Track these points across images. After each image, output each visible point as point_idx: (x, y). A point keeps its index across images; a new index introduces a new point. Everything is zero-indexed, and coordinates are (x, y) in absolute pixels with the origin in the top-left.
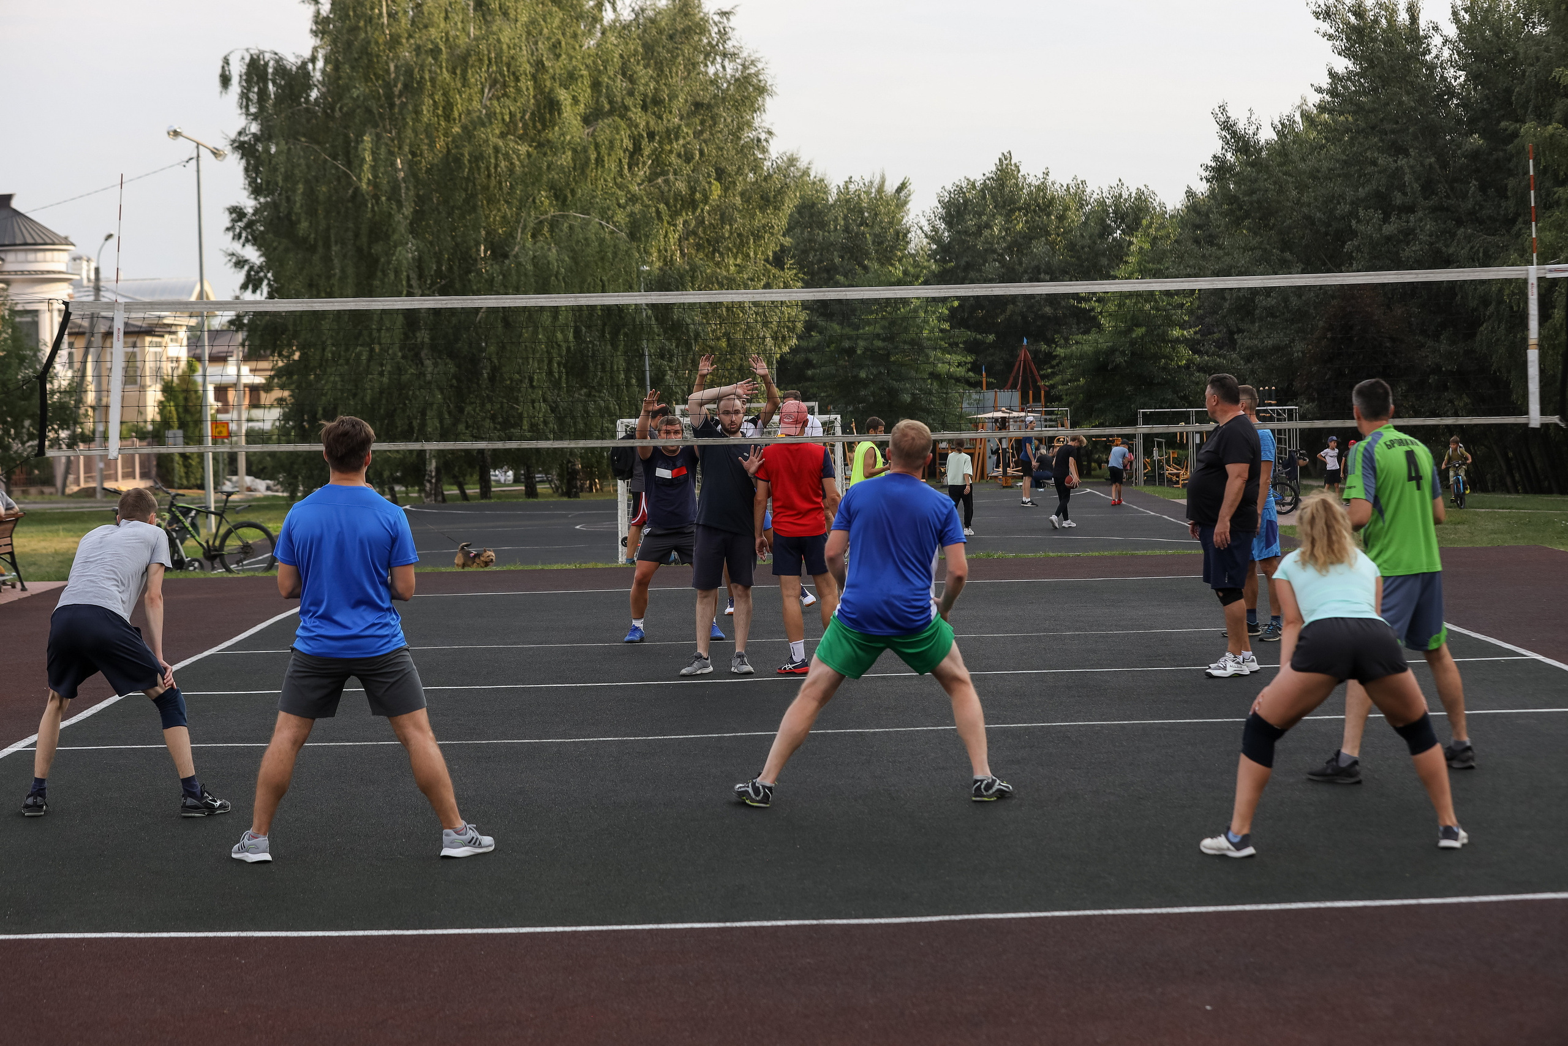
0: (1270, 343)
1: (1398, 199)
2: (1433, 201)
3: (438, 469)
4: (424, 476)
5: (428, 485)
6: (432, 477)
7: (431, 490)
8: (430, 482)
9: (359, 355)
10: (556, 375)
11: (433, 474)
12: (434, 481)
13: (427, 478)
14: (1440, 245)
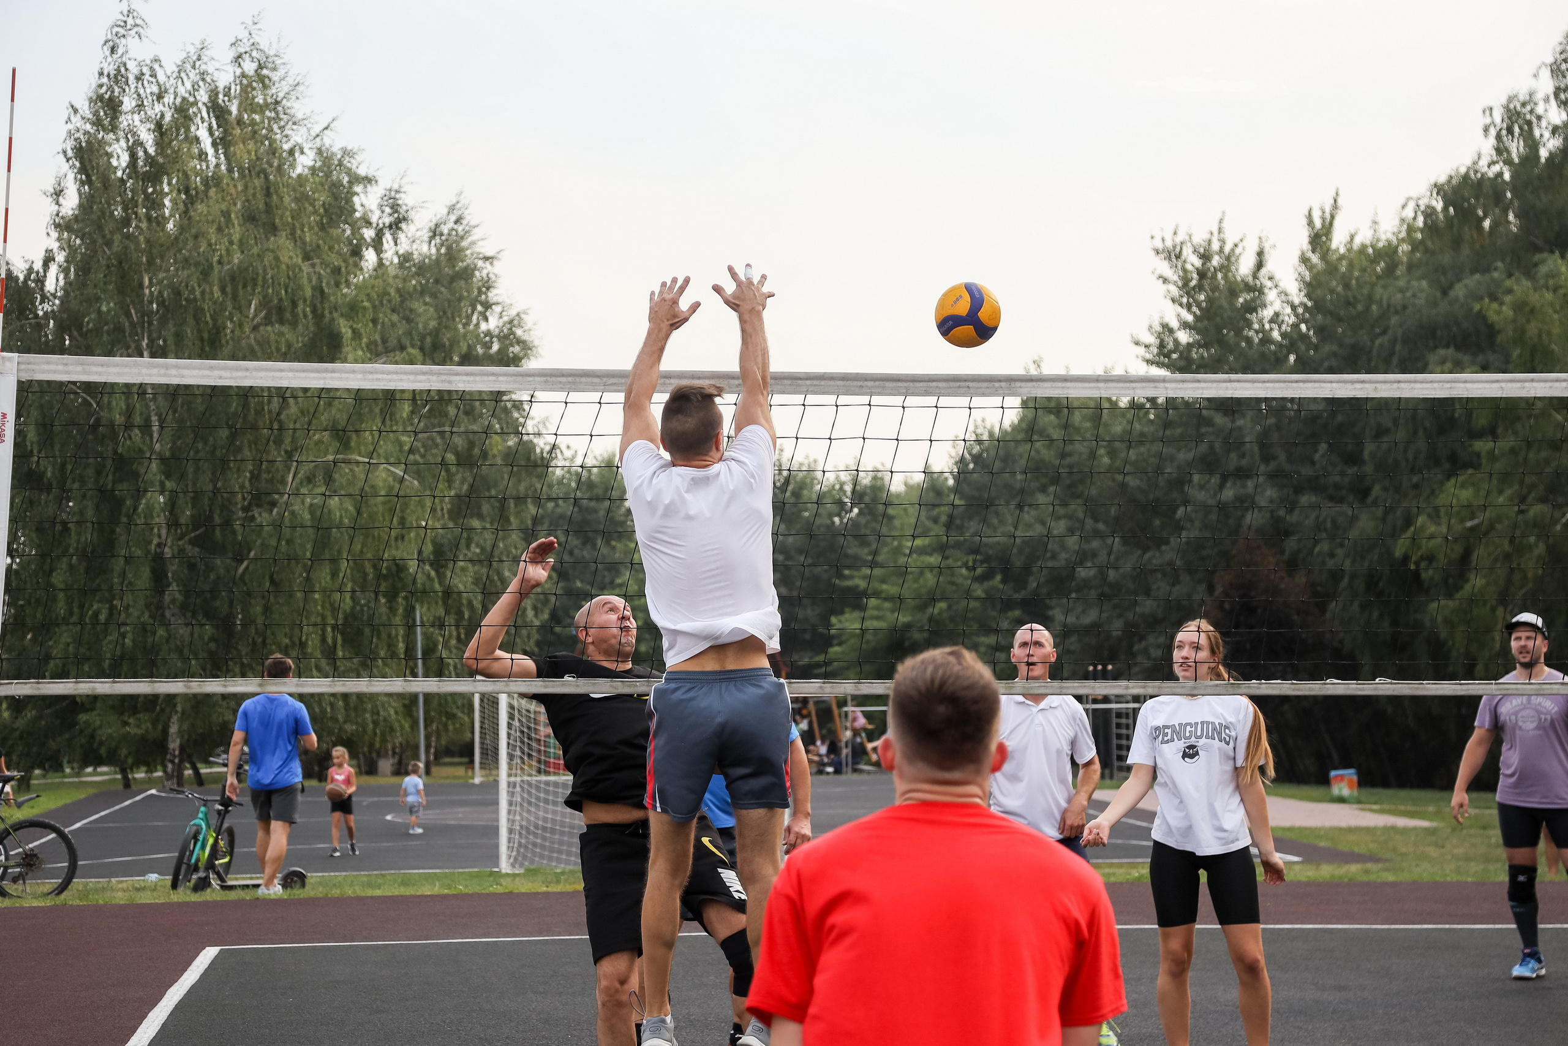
0: (1087, 620)
1: (1233, 461)
2: (1273, 465)
3: (182, 748)
4: (166, 753)
5: (170, 766)
6: (175, 757)
7: (173, 771)
8: (172, 762)
9: (96, 614)
10: (330, 641)
11: (177, 753)
12: (177, 761)
13: (168, 757)
14: (1282, 513)
